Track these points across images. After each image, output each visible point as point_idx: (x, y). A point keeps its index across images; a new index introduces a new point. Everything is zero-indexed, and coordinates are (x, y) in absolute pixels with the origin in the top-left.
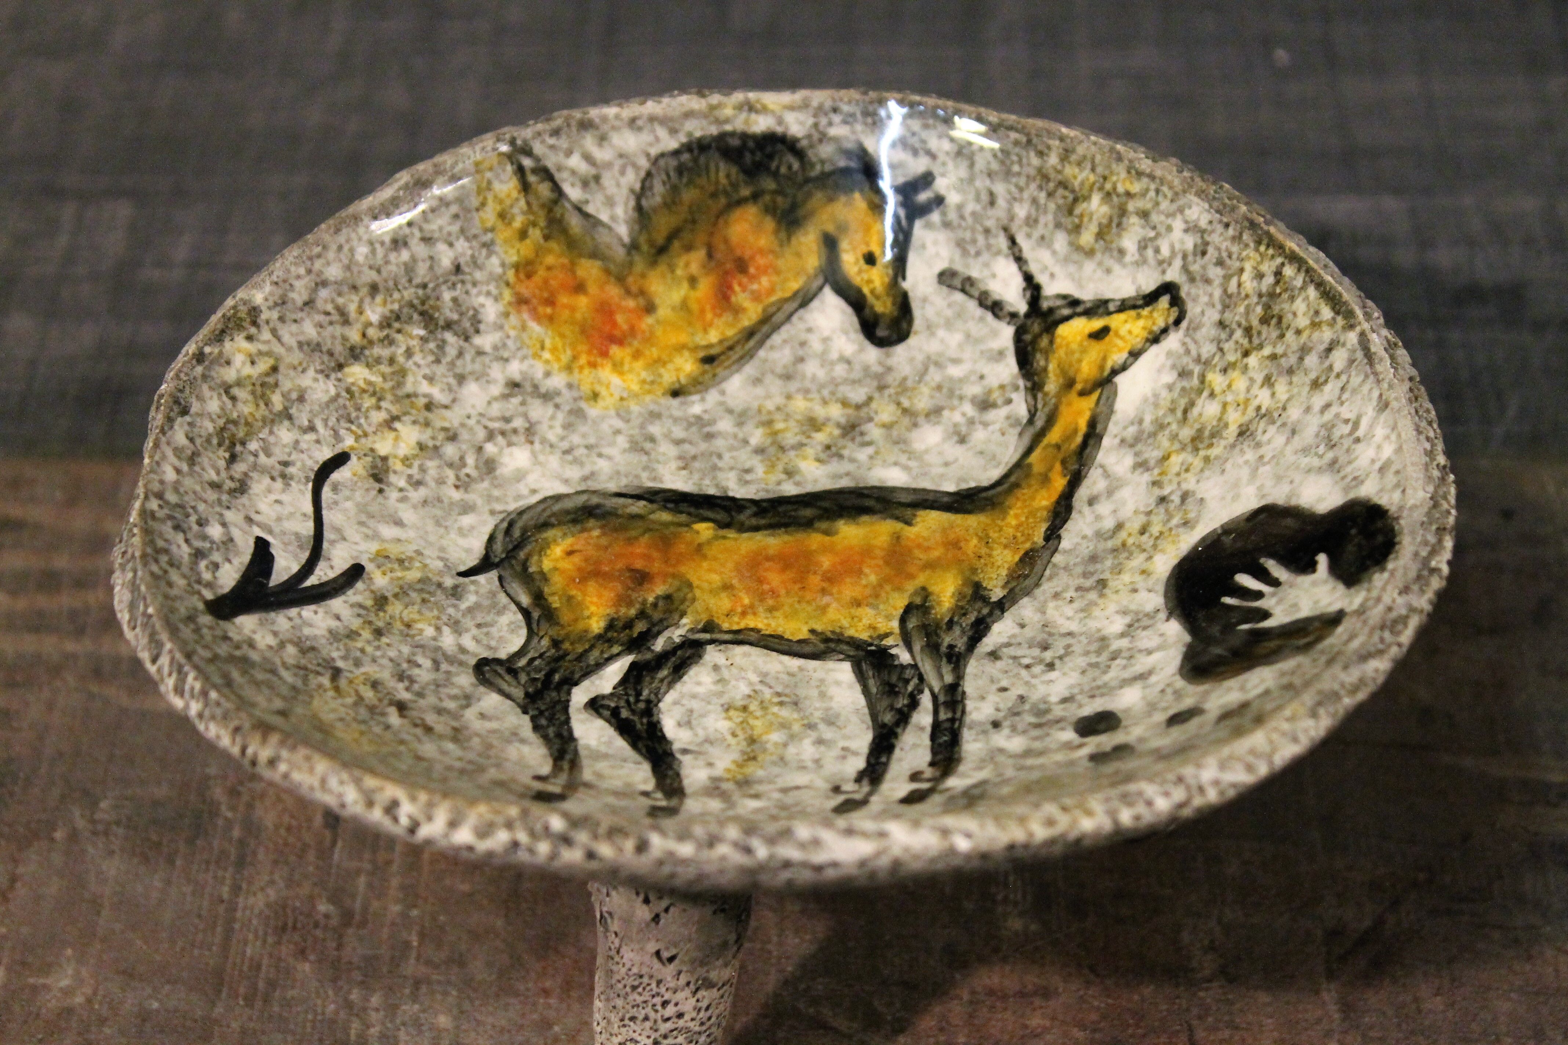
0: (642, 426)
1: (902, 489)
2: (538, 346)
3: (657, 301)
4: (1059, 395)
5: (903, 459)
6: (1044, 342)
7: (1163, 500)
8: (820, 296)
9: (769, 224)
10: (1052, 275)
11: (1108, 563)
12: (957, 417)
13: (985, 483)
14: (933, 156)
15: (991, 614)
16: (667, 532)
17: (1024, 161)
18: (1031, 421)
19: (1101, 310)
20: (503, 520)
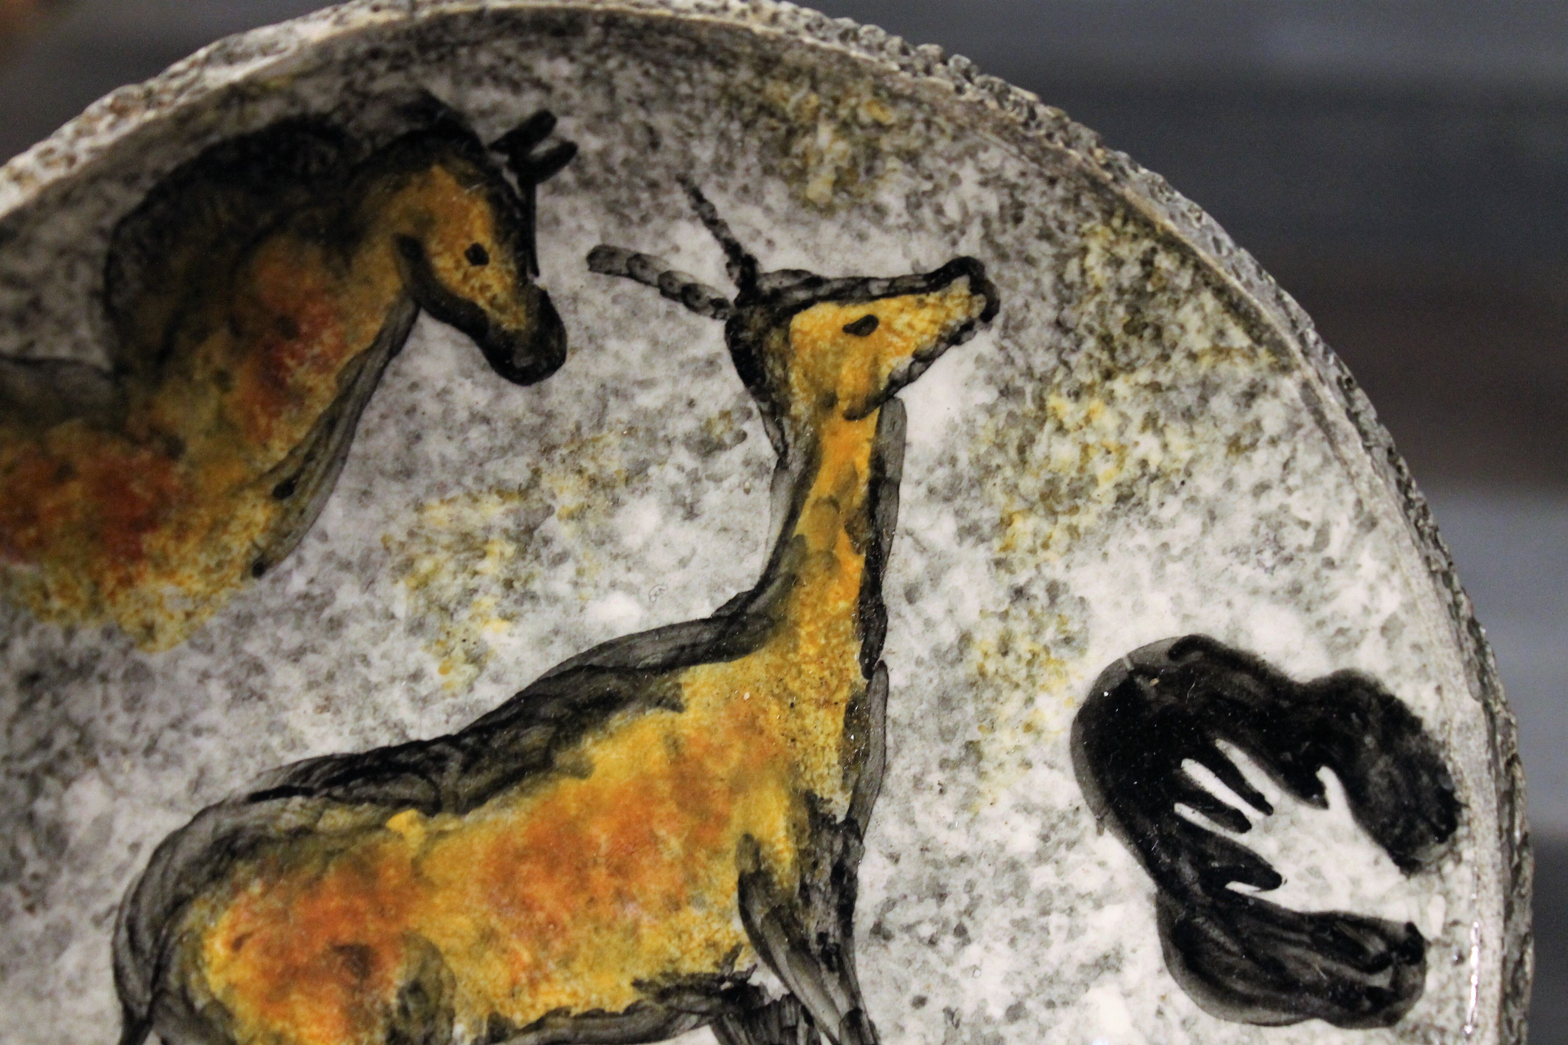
0: (235, 650)
1: (642, 635)
2: (39, 596)
3: (181, 434)
4: (814, 420)
5: (619, 572)
6: (775, 339)
7: (1019, 593)
8: (415, 331)
9: (313, 253)
10: (770, 243)
11: (970, 709)
12: (672, 476)
13: (748, 586)
14: (547, 88)
15: (846, 848)
16: (356, 849)
17: (696, 76)
18: (782, 465)
19: (858, 293)
20: (117, 928)
